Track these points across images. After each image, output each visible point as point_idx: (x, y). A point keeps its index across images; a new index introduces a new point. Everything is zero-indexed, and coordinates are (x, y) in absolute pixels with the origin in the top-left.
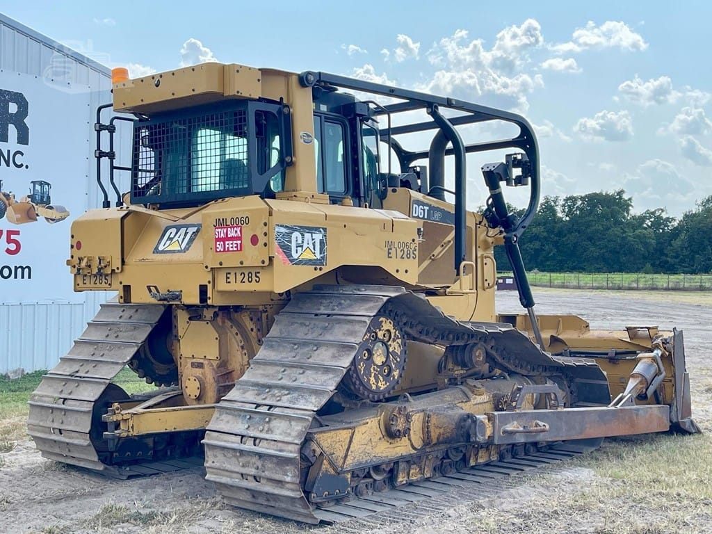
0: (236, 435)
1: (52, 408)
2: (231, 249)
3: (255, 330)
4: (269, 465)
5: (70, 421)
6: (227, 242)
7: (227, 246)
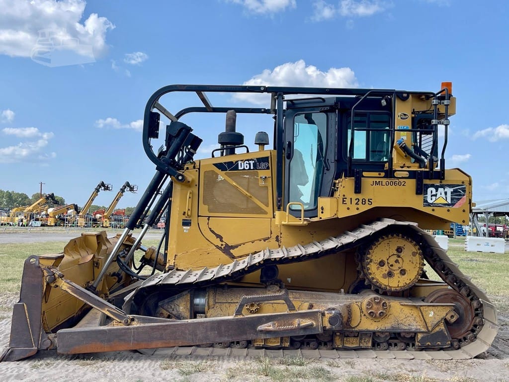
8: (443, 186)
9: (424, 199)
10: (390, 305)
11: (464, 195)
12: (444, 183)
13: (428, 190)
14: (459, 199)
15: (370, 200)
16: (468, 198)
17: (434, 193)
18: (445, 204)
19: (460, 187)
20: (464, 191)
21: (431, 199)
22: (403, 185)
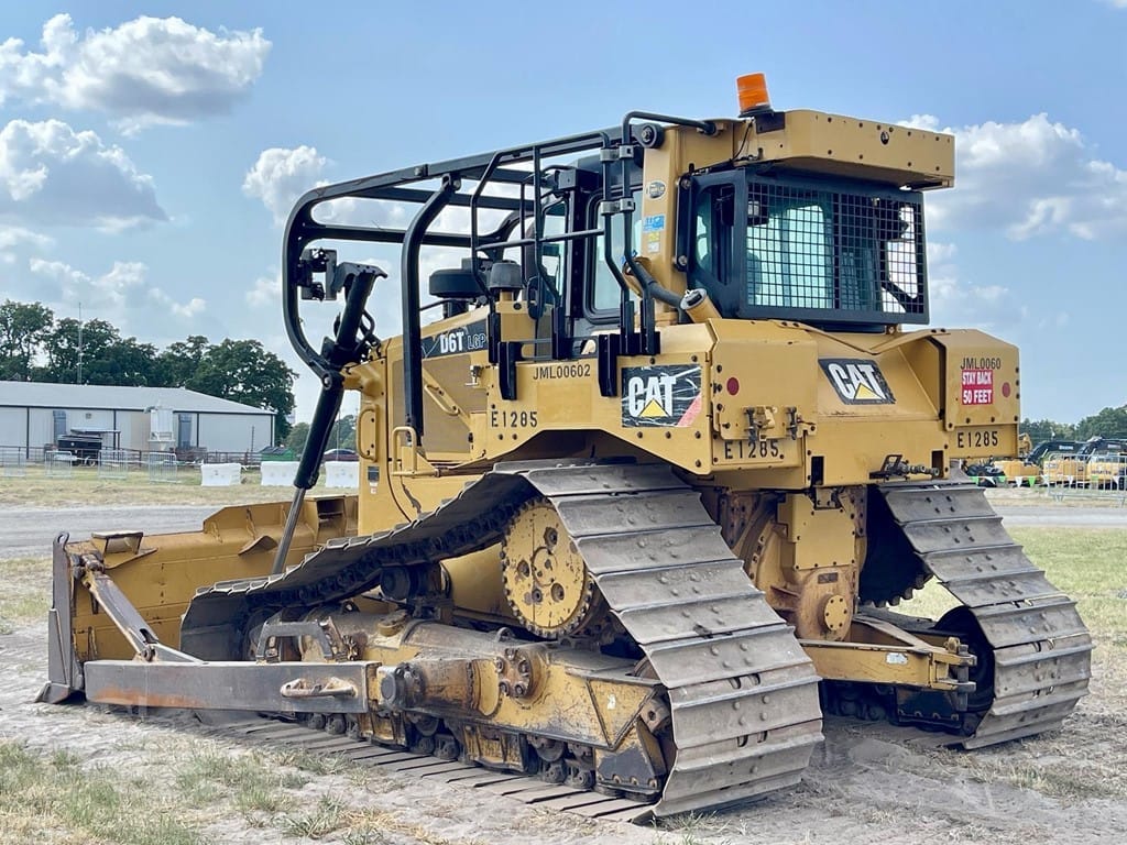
0: (1027, 644)
1: (733, 701)
2: (980, 401)
3: (856, 516)
4: (1065, 667)
5: (779, 710)
6: (976, 391)
7: (976, 396)
8: (656, 372)
9: (623, 408)
10: (549, 672)
11: (697, 393)
12: (660, 362)
13: (631, 382)
14: (689, 403)
15: (534, 416)
16: (705, 399)
17: (641, 391)
18: (663, 420)
19: (689, 372)
20: (698, 382)
21: (636, 408)
22: (586, 375)
